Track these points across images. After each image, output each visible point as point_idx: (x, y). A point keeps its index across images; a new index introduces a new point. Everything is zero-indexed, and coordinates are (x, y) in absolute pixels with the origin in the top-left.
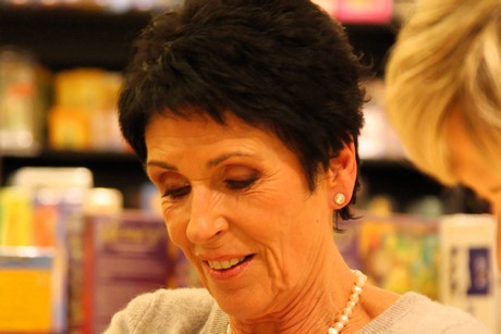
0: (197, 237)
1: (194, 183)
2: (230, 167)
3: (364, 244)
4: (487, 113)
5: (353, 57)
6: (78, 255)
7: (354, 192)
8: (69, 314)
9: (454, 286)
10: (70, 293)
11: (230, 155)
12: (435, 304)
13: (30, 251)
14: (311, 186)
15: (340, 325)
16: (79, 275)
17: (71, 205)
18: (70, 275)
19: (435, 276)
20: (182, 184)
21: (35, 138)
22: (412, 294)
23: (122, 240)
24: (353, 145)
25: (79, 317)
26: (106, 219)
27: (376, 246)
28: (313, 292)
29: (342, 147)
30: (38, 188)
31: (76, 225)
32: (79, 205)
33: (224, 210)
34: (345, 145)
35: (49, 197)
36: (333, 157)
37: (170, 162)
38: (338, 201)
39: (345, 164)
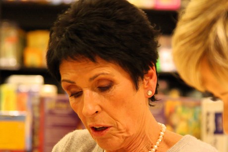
0: (87, 114)
1: (84, 89)
2: (100, 80)
3: (167, 111)
4: (219, 60)
5: (151, 27)
6: (37, 115)
7: (156, 89)
8: (33, 141)
9: (208, 130)
10: (33, 132)
12: (199, 141)
13: (15, 113)
14: (136, 87)
16: (37, 124)
17: (34, 92)
18: (33, 124)
19: (199, 125)
20: (78, 90)
21: (18, 62)
22: (188, 136)
23: (57, 108)
24: (154, 67)
25: (37, 143)
26: (50, 98)
27: (173, 112)
28: (140, 135)
29: (149, 69)
30: (19, 84)
31: (36, 101)
32: (37, 92)
33: (99, 102)
34: (151, 68)
35: (24, 89)
36: (145, 74)
37: (72, 80)
38: (149, 94)
39: (151, 77)
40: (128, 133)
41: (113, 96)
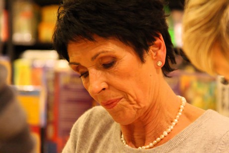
3: (183, 85)
6: (52, 89)
8: (47, 116)
9: (223, 105)
10: (48, 107)
11: (100, 53)
13: (30, 88)
15: (174, 123)
16: (52, 99)
17: (48, 68)
21: (33, 37)
23: (73, 83)
27: (188, 87)
28: (156, 107)
30: (34, 60)
33: (105, 79)
39: (160, 47)
40: (139, 105)
41: (116, 71)
